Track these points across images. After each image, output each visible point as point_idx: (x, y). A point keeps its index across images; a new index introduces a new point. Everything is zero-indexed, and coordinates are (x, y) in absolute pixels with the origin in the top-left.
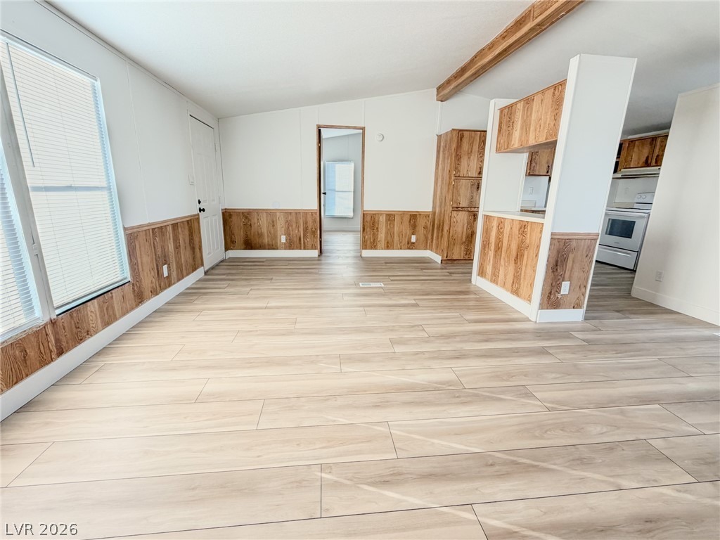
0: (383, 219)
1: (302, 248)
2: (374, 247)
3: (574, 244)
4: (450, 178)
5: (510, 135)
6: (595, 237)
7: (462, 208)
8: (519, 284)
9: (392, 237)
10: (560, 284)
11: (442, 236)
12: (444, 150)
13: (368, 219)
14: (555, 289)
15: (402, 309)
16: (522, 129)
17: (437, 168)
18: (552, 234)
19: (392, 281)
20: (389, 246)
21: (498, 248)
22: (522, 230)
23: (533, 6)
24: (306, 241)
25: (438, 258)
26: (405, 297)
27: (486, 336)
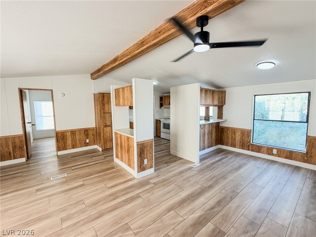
0: (69, 134)
1: (12, 158)
2: (65, 148)
3: (146, 144)
4: (101, 113)
5: (119, 100)
6: (152, 141)
7: (108, 125)
8: (130, 162)
9: (76, 142)
10: (144, 161)
11: (101, 139)
12: (97, 101)
13: (60, 135)
14: (142, 163)
15: (74, 190)
16: (123, 99)
17: (95, 108)
18: (137, 142)
19: (73, 170)
20: (74, 147)
21: (121, 146)
22: (128, 140)
23: (118, 56)
24: (15, 154)
25: (100, 149)
26: (78, 181)
27: (114, 196)
